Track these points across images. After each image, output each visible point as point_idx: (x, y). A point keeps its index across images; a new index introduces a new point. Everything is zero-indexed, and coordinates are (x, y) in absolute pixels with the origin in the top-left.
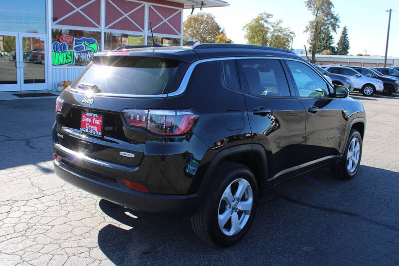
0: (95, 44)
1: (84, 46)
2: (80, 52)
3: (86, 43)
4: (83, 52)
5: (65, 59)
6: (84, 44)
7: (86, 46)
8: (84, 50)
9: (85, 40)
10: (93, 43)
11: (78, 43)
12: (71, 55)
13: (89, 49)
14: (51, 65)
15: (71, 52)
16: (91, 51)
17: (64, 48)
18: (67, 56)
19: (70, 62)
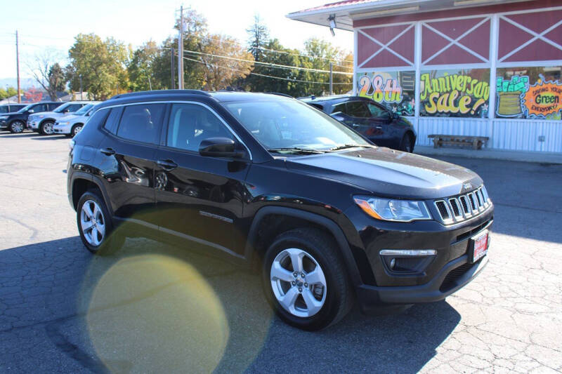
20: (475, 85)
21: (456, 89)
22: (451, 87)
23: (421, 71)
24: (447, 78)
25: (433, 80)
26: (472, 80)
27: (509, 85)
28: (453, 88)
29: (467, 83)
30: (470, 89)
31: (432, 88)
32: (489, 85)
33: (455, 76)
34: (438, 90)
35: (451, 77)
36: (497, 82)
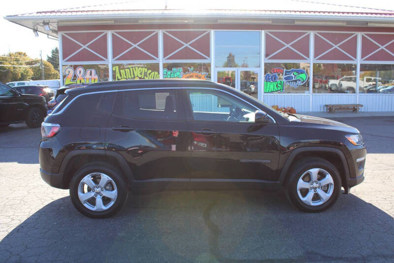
0: (304, 74)
1: (294, 76)
2: (289, 82)
3: (295, 74)
4: (292, 81)
5: (275, 87)
6: (293, 74)
7: (295, 76)
8: (294, 79)
9: (294, 71)
10: (302, 73)
11: (287, 74)
12: (281, 84)
13: (298, 78)
14: (263, 92)
15: (281, 82)
16: (300, 80)
17: (275, 79)
18: (277, 85)
19: (280, 90)
20: (150, 74)
21: (137, 76)
22: (134, 74)
23: (113, 64)
24: (131, 69)
25: (121, 71)
26: (148, 70)
27: (171, 73)
28: (136, 76)
29: (145, 72)
30: (147, 76)
31: (121, 76)
32: (159, 74)
33: (137, 68)
34: (125, 77)
35: (134, 68)
36: (164, 72)
